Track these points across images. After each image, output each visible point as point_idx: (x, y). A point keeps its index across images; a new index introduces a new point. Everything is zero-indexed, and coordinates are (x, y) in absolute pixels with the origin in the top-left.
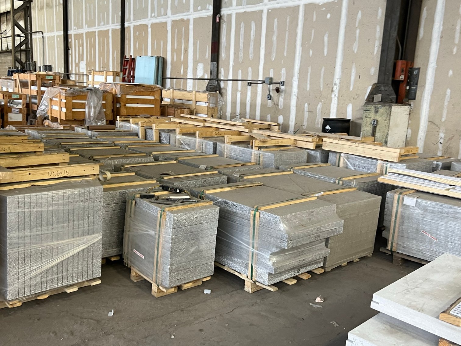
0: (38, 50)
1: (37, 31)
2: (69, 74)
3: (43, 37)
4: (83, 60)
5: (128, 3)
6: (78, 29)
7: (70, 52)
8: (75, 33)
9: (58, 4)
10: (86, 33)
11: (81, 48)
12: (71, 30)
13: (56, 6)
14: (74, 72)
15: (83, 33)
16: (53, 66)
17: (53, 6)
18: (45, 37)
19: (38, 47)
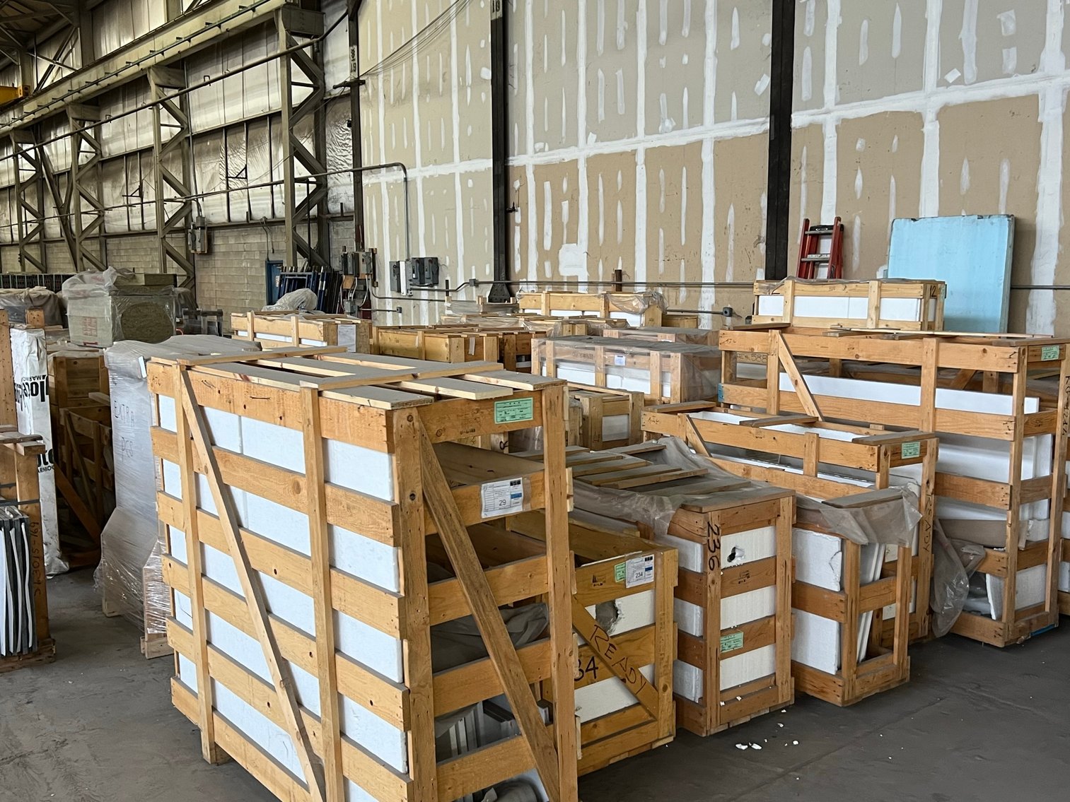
0: (386, 217)
1: (383, 163)
2: (510, 284)
3: (406, 179)
4: (573, 239)
5: (807, 52)
6: (550, 150)
7: (517, 217)
8: (542, 159)
9: (469, 81)
10: (589, 160)
11: (565, 205)
12: (523, 151)
13: (462, 88)
14: (533, 277)
15: (576, 161)
16: (445, 261)
17: (448, 90)
18: (414, 181)
19: (386, 209)
